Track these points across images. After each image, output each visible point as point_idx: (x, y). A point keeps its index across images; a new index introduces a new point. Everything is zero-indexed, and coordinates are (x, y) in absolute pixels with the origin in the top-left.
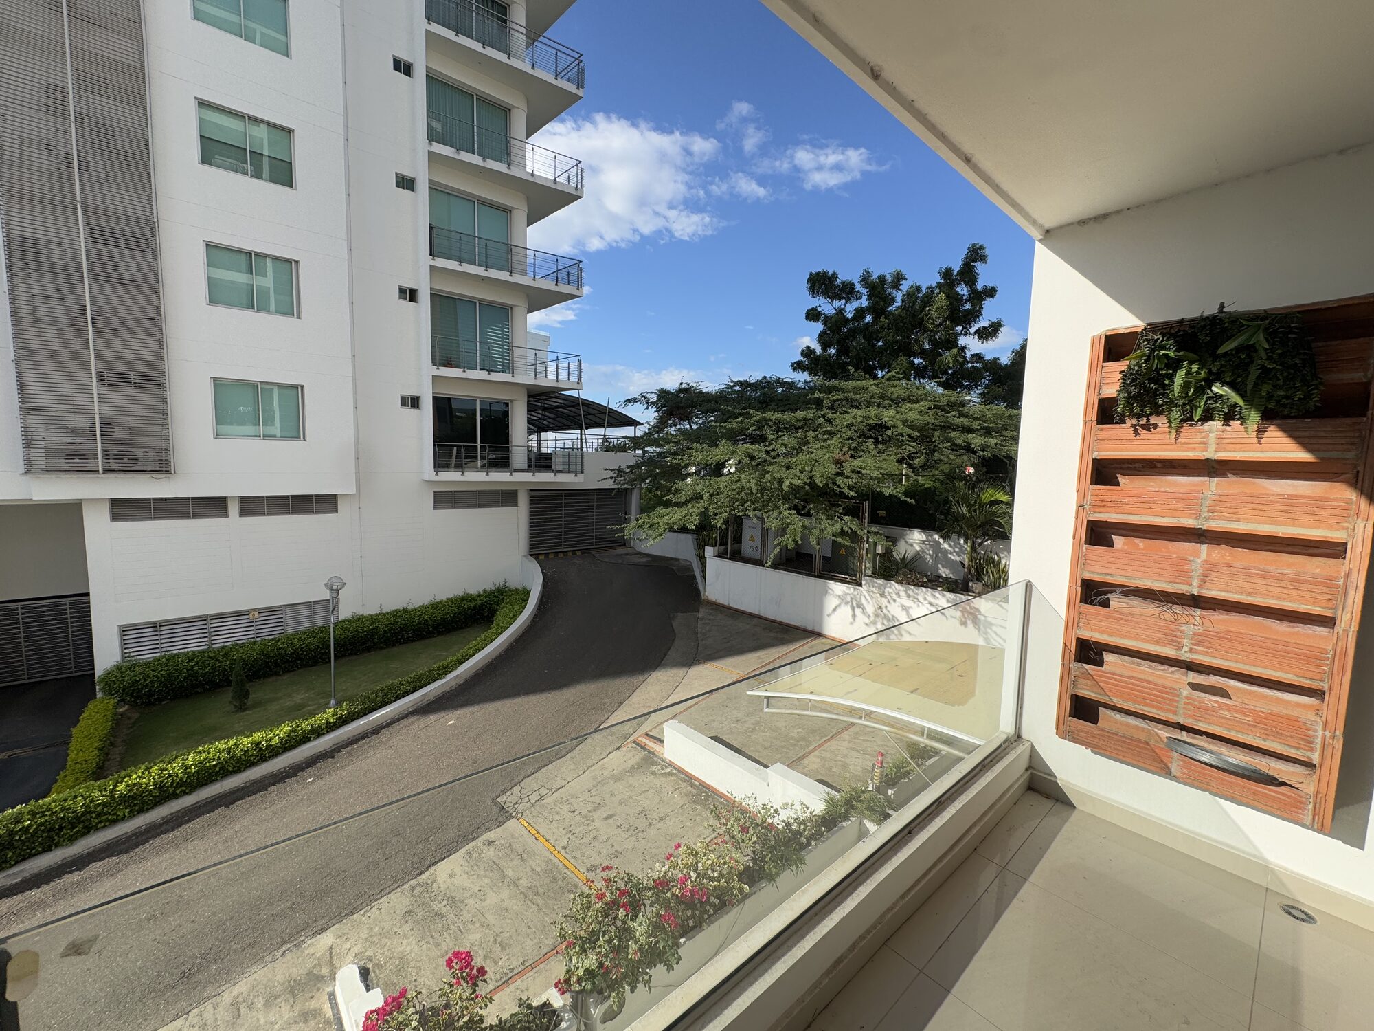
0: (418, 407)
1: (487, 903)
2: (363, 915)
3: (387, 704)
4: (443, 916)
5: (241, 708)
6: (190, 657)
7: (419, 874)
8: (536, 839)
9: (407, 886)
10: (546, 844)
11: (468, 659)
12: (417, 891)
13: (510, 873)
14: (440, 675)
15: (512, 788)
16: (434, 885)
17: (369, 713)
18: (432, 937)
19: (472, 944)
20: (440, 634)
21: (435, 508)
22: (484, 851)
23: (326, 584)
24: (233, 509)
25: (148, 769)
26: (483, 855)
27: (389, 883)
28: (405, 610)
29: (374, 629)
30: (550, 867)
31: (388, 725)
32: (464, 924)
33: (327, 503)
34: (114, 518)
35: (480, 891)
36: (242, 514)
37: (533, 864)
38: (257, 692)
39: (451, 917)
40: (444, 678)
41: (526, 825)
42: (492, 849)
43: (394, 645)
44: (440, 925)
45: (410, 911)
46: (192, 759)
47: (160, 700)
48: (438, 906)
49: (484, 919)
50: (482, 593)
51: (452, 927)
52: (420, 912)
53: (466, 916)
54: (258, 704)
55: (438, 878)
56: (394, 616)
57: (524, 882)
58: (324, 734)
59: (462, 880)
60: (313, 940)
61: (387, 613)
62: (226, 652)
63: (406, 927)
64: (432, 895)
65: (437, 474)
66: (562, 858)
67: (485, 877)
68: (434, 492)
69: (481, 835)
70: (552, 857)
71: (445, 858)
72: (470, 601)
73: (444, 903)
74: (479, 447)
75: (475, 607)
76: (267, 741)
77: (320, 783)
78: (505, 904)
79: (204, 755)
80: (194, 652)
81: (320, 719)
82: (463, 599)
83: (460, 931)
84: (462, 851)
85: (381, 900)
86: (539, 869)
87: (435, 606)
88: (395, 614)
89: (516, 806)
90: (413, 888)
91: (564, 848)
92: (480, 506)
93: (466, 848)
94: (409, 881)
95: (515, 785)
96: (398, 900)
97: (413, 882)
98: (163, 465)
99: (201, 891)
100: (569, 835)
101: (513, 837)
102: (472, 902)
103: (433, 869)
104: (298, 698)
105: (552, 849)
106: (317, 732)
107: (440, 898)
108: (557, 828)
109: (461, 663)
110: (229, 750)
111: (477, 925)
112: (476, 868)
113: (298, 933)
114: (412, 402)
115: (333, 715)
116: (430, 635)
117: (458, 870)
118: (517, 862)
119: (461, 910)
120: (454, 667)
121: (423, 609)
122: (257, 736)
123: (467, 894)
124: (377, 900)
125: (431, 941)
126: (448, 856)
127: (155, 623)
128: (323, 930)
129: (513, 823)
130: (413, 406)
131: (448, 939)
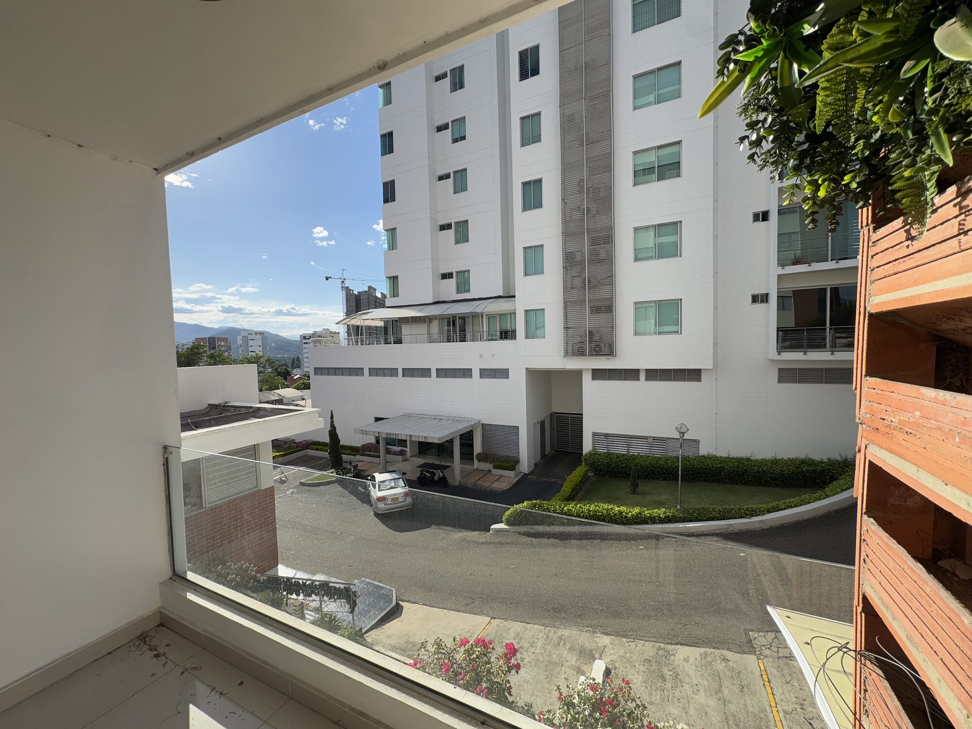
0: (767, 302)
1: (696, 697)
2: (627, 642)
3: (700, 521)
4: (665, 680)
5: (634, 492)
6: (618, 456)
7: (669, 644)
8: (764, 685)
9: (658, 644)
10: (771, 696)
11: (778, 511)
12: (661, 652)
13: (726, 692)
14: (747, 515)
15: (767, 631)
16: (672, 657)
17: (687, 522)
18: (651, 686)
19: (669, 714)
20: (777, 486)
21: (779, 381)
22: (717, 662)
23: (676, 428)
24: (642, 376)
25: (577, 504)
26: (714, 663)
27: (650, 635)
28: (748, 460)
29: (720, 467)
30: (762, 715)
31: (698, 536)
32: (673, 697)
33: (694, 375)
34: (593, 379)
35: (697, 685)
36: (646, 380)
37: (749, 702)
38: (643, 486)
39: (669, 685)
40: (750, 518)
41: (762, 668)
42: (724, 664)
43: (737, 484)
44: (659, 684)
45: (650, 660)
46: (592, 507)
47: (605, 475)
48: (667, 673)
49: (687, 706)
50: (825, 460)
51: (665, 692)
52: (654, 666)
53: (678, 694)
54: (643, 493)
55: (677, 655)
56: (738, 462)
57: (732, 708)
58: (656, 523)
59: (689, 668)
60: (601, 635)
61: (733, 458)
62: (634, 458)
63: (642, 668)
64: (667, 662)
65: (779, 354)
66: (777, 719)
67: (707, 679)
68: (779, 369)
69: (723, 649)
70: (768, 709)
71: (690, 646)
72: (810, 465)
73: (671, 673)
74: (828, 329)
75: (814, 471)
76: (626, 513)
77: (645, 552)
78: (708, 709)
79: (597, 508)
80: (620, 454)
81: (656, 512)
82: (803, 462)
83: (668, 699)
84: (702, 650)
85: (640, 642)
86: (751, 709)
87: (775, 462)
88: (739, 460)
89: (763, 648)
90: (660, 648)
91: (786, 713)
92: (826, 382)
93: (707, 650)
94: (661, 642)
95: (771, 632)
96: (647, 648)
97: (662, 645)
98: (611, 352)
99: (575, 575)
100: (798, 707)
101: (746, 669)
102: (687, 687)
103: (679, 646)
104: (663, 498)
105: (773, 704)
106: (653, 520)
107: (670, 668)
108: (789, 692)
109: (769, 511)
110: (608, 510)
111: (681, 705)
112: (704, 668)
113: (597, 626)
114: (763, 298)
115: (664, 513)
116: (768, 484)
117: (692, 660)
118: (736, 689)
119: (677, 686)
120: (762, 513)
121: (764, 462)
122: (623, 508)
123: (688, 680)
124: (639, 639)
125: (649, 688)
126: (692, 646)
127: (606, 434)
128: (607, 634)
129: (753, 658)
130: (762, 301)
131: (658, 697)
